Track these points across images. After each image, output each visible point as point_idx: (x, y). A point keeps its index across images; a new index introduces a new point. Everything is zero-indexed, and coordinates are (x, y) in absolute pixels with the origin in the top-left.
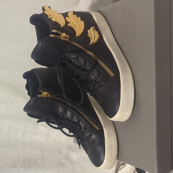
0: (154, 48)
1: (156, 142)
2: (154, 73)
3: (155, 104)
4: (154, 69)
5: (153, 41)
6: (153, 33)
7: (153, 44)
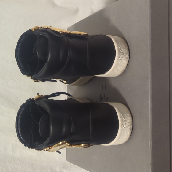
0: (149, 51)
1: (151, 160)
2: (149, 79)
3: (150, 115)
4: (149, 75)
5: (149, 43)
6: (149, 34)
7: (149, 46)
